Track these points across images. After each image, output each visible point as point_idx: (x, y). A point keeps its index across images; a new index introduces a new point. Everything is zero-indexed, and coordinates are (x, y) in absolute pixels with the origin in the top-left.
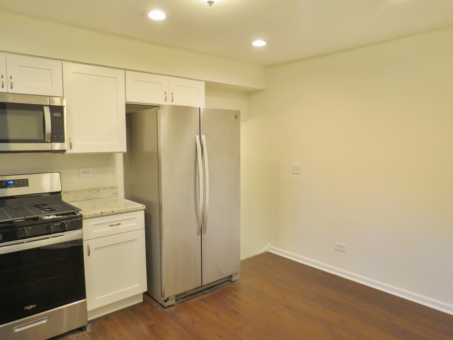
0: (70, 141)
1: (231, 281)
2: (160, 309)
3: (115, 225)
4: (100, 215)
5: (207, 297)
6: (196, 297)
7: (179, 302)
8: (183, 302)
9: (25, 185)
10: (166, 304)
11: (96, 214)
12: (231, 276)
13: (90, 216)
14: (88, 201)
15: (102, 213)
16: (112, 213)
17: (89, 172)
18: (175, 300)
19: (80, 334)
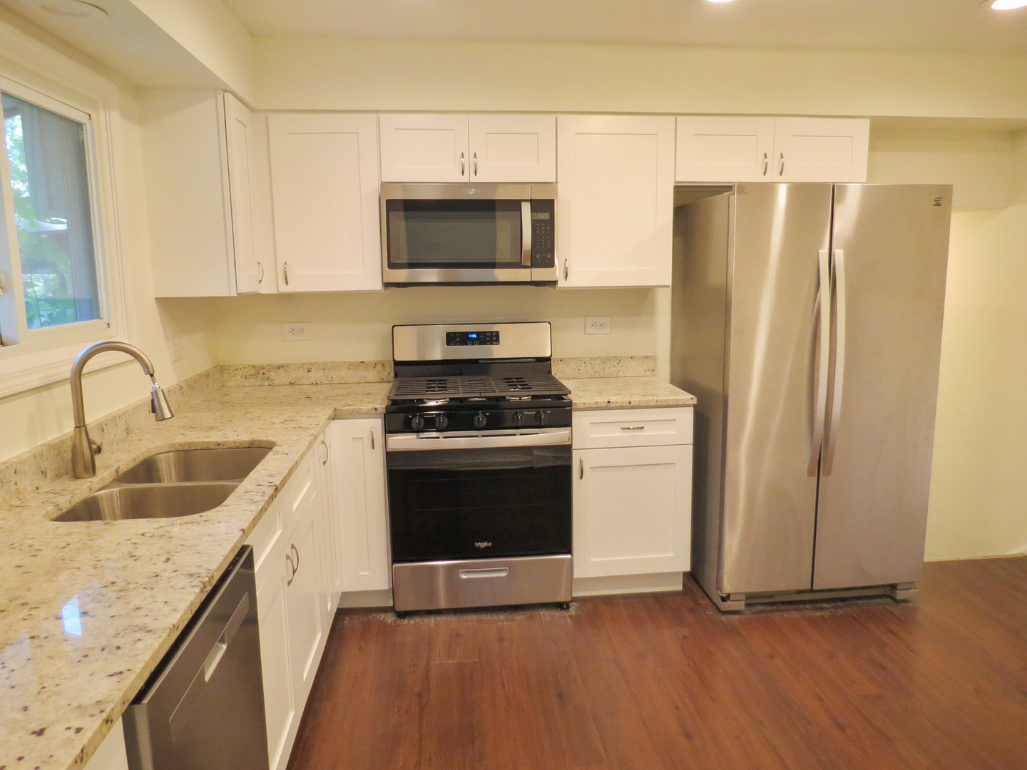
0: (565, 264)
1: (894, 599)
2: (710, 612)
3: (634, 429)
4: (605, 405)
5: (823, 617)
6: (795, 610)
7: (755, 609)
8: (763, 611)
9: (494, 341)
10: (725, 606)
11: (597, 402)
12: (894, 587)
13: (587, 406)
14: (598, 379)
15: (609, 402)
16: (628, 405)
17: (602, 325)
18: (744, 602)
19: (557, 614)
